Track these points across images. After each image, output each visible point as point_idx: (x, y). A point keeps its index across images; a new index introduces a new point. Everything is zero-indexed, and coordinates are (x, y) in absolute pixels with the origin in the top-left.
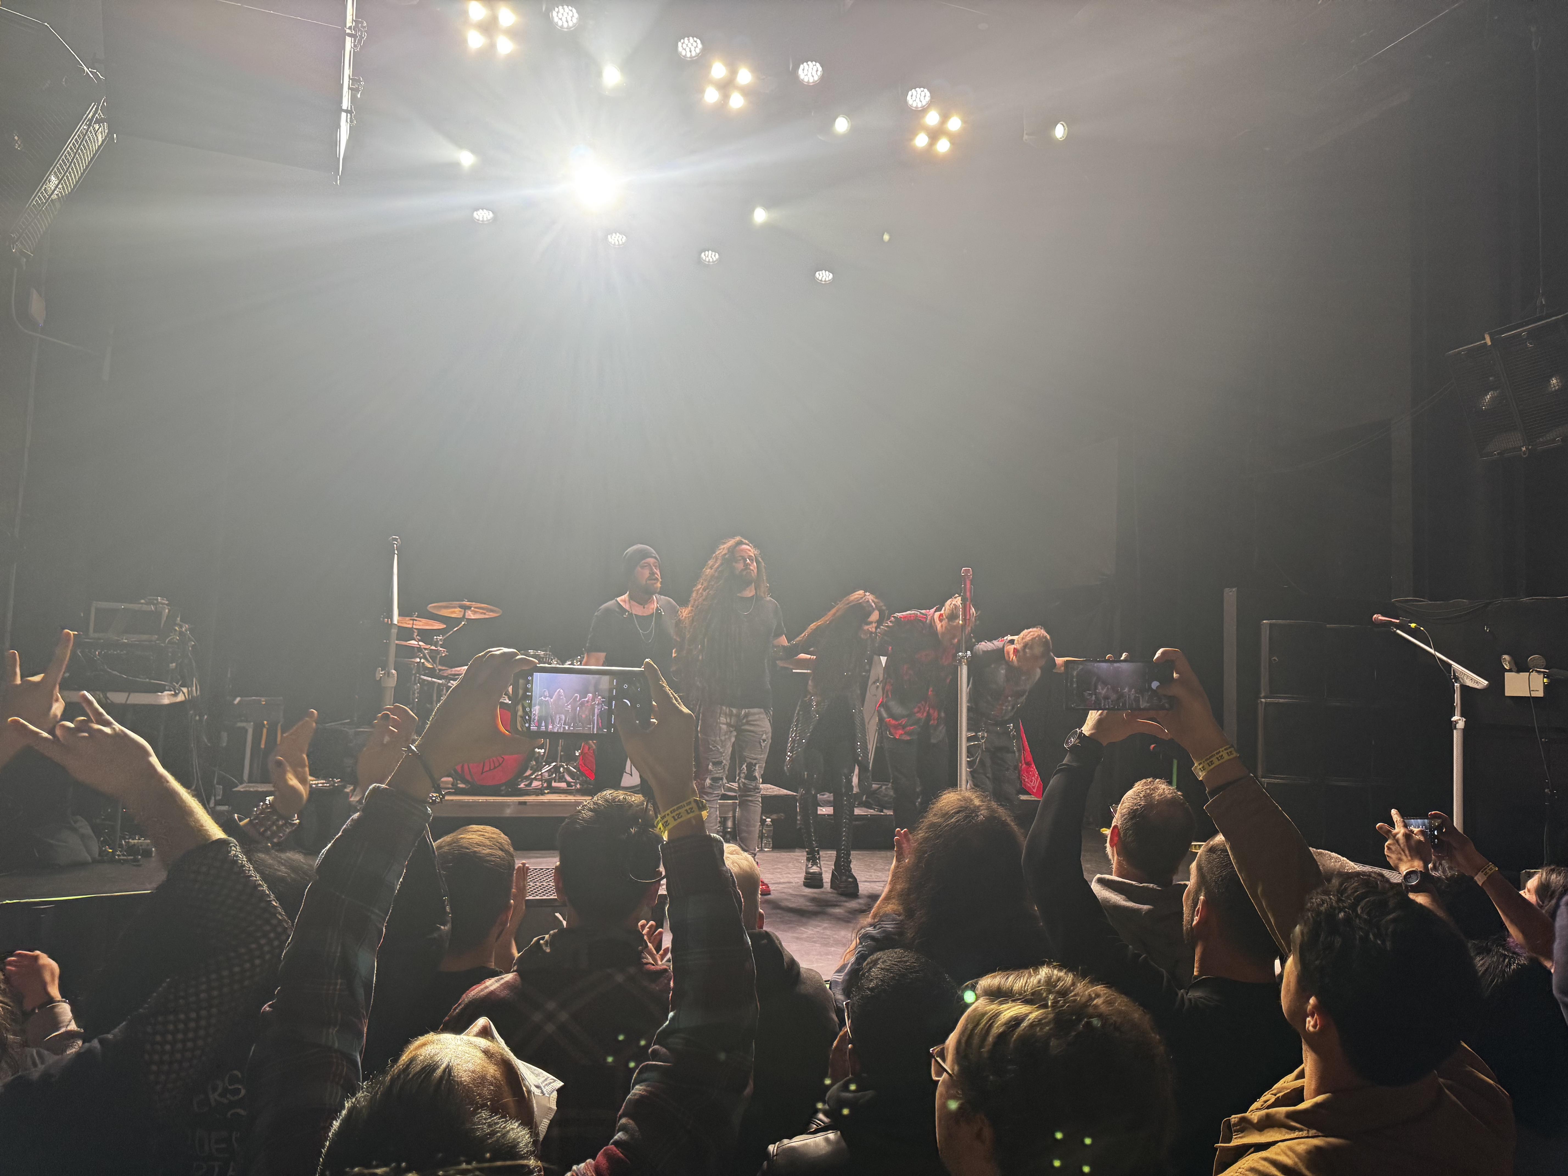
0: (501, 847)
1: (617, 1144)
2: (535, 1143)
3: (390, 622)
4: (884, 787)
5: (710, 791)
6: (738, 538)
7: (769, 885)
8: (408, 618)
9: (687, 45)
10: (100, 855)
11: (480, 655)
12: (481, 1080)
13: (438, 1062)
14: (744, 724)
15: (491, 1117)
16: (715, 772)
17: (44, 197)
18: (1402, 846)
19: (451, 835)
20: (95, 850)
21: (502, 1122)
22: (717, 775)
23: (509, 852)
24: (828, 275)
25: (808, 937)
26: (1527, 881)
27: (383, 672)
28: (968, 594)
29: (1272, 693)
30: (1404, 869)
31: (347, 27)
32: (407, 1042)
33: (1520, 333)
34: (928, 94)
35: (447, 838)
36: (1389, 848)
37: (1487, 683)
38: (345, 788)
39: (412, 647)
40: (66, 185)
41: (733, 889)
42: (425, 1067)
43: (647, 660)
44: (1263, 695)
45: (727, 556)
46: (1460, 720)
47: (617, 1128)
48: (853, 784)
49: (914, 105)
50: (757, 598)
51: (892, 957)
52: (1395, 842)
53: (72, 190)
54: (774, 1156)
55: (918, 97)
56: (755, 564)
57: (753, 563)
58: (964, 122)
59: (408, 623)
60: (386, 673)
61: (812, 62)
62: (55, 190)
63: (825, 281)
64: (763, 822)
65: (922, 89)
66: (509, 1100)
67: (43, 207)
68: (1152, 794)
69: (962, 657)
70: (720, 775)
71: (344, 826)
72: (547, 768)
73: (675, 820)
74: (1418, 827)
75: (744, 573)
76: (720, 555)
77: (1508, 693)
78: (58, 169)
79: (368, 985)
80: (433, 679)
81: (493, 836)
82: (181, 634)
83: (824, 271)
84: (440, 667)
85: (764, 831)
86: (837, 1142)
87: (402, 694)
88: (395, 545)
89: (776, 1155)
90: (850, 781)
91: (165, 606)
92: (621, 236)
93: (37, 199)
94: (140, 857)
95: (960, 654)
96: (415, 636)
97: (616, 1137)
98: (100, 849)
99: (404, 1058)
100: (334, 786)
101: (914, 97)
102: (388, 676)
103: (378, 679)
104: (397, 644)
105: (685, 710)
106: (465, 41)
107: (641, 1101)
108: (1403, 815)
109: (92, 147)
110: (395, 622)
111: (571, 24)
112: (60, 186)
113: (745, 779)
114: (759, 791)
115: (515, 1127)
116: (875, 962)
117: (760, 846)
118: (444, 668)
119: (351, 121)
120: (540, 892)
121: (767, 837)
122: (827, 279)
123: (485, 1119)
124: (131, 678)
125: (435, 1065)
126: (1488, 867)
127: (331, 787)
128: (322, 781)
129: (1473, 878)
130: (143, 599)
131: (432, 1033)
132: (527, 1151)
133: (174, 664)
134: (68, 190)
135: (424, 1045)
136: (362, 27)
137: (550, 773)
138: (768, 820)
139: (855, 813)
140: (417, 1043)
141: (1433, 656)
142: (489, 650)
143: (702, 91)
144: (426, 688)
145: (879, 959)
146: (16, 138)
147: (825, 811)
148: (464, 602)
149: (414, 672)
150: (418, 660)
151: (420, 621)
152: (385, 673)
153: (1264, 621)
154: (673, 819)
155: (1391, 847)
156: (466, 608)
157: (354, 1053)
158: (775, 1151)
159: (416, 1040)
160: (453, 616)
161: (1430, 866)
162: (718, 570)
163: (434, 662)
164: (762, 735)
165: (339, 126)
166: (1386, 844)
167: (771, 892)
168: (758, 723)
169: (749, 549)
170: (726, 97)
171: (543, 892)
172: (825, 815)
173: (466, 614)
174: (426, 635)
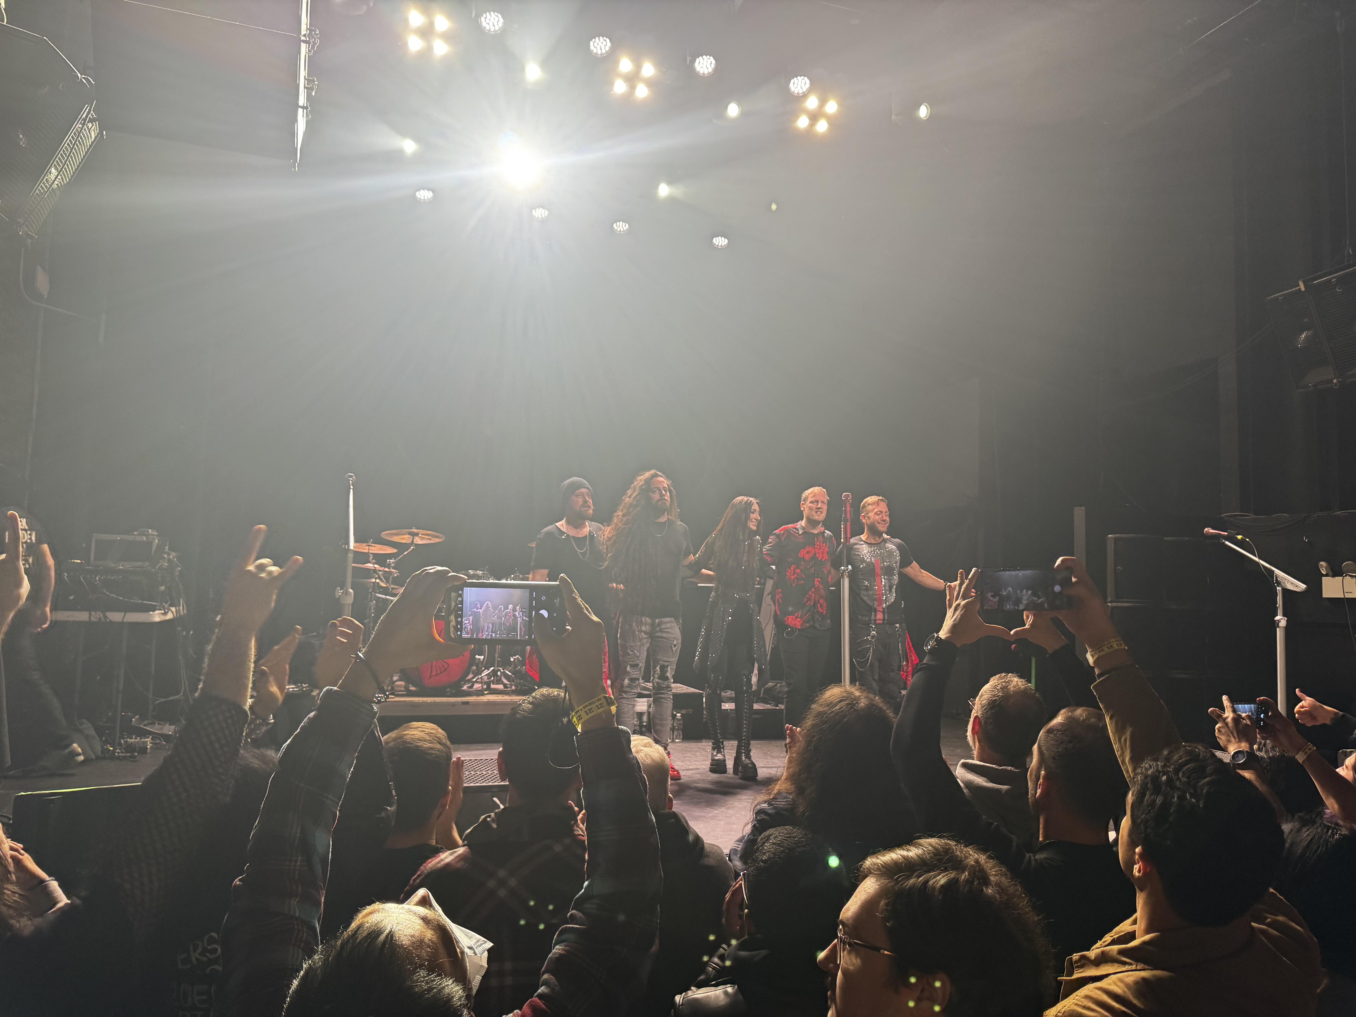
0: (440, 741)
1: (540, 996)
2: (468, 997)
3: (347, 548)
4: (779, 685)
5: (628, 690)
6: (653, 472)
7: (680, 771)
8: (365, 544)
9: (598, 44)
10: (102, 753)
11: (417, 573)
12: (419, 943)
13: (382, 928)
14: (657, 632)
15: (428, 975)
16: (632, 673)
17: (46, 187)
18: (1231, 729)
19: (395, 731)
20: (98, 749)
21: (438, 979)
22: (634, 676)
23: (447, 746)
24: (723, 241)
25: (713, 816)
26: (1345, 759)
27: (342, 591)
28: (848, 515)
29: (1118, 597)
30: (1232, 749)
31: (302, 35)
32: (357, 911)
33: (1330, 280)
34: (808, 81)
35: (393, 734)
36: (1219, 731)
37: (1305, 586)
38: (312, 691)
39: (368, 570)
40: (64, 175)
41: (639, 774)
42: (371, 932)
43: (562, 575)
44: (1109, 600)
45: (644, 487)
46: (1282, 619)
47: (541, 983)
48: (752, 682)
49: (796, 92)
50: (670, 523)
51: (783, 833)
52: (1225, 725)
53: (70, 180)
54: (679, 1006)
55: (799, 85)
56: (668, 493)
57: (666, 493)
58: (840, 105)
59: (364, 548)
60: (345, 592)
61: (706, 56)
62: (55, 180)
63: (721, 246)
64: (674, 717)
65: (803, 77)
66: (444, 960)
67: (45, 195)
68: (1007, 686)
69: (844, 571)
70: (637, 676)
71: (302, 724)
72: (486, 672)
73: (587, 714)
74: (1246, 713)
75: (660, 503)
76: (638, 486)
77: (1325, 595)
78: (57, 162)
79: (324, 860)
80: (388, 597)
81: (432, 731)
82: (169, 561)
83: (720, 237)
84: (392, 586)
85: (675, 724)
86: (735, 994)
87: (359, 611)
88: (351, 482)
89: (682, 1005)
90: (749, 680)
91: (156, 537)
92: (543, 210)
93: (40, 187)
94: (136, 754)
95: (842, 568)
96: (371, 560)
97: (539, 991)
98: (102, 747)
99: (354, 925)
100: (302, 690)
101: (796, 84)
102: (346, 594)
103: (337, 597)
104: (353, 567)
105: (595, 619)
106: (405, 44)
107: (560, 959)
108: (1233, 701)
109: (86, 143)
110: (352, 547)
111: (497, 28)
112: (59, 177)
113: (658, 679)
114: (670, 689)
115: (450, 983)
116: (768, 838)
117: (672, 737)
118: (396, 587)
119: (307, 116)
120: (480, 780)
121: (678, 730)
122: (723, 245)
123: (422, 977)
124: (126, 600)
125: (379, 930)
126: (1307, 747)
127: (300, 692)
128: (292, 686)
129: (1294, 757)
130: (137, 531)
131: (377, 903)
132: (461, 1004)
133: (163, 587)
134: (66, 180)
135: (371, 913)
136: (315, 34)
137: (489, 677)
138: (679, 715)
139: (754, 708)
140: (365, 912)
141: (1258, 563)
142: (426, 568)
143: (611, 84)
144: (381, 604)
145: (772, 835)
146: (21, 136)
147: (727, 706)
148: (413, 530)
149: (370, 591)
150: (374, 580)
151: (374, 546)
152: (343, 592)
153: (1110, 536)
154: (585, 713)
155: (1222, 729)
156: (414, 535)
157: (313, 921)
158: (681, 1001)
159: (364, 909)
160: (403, 541)
161: (1255, 747)
162: (636, 499)
163: (387, 581)
164: (674, 641)
165: (296, 120)
166: (1217, 726)
167: (682, 777)
168: (669, 630)
169: (663, 481)
170: (632, 87)
171: (482, 780)
172: (727, 710)
173: (415, 540)
174: (381, 559)
